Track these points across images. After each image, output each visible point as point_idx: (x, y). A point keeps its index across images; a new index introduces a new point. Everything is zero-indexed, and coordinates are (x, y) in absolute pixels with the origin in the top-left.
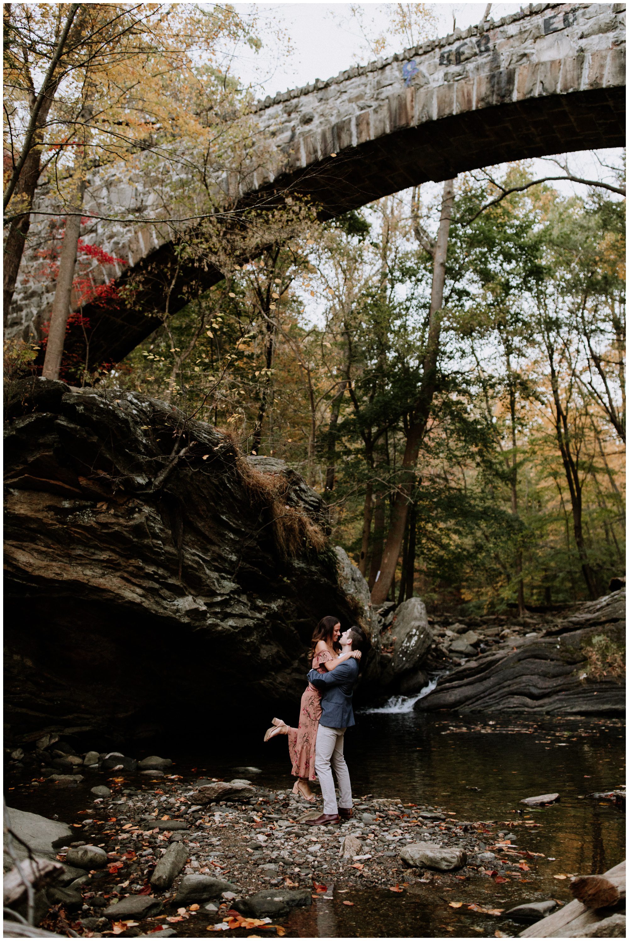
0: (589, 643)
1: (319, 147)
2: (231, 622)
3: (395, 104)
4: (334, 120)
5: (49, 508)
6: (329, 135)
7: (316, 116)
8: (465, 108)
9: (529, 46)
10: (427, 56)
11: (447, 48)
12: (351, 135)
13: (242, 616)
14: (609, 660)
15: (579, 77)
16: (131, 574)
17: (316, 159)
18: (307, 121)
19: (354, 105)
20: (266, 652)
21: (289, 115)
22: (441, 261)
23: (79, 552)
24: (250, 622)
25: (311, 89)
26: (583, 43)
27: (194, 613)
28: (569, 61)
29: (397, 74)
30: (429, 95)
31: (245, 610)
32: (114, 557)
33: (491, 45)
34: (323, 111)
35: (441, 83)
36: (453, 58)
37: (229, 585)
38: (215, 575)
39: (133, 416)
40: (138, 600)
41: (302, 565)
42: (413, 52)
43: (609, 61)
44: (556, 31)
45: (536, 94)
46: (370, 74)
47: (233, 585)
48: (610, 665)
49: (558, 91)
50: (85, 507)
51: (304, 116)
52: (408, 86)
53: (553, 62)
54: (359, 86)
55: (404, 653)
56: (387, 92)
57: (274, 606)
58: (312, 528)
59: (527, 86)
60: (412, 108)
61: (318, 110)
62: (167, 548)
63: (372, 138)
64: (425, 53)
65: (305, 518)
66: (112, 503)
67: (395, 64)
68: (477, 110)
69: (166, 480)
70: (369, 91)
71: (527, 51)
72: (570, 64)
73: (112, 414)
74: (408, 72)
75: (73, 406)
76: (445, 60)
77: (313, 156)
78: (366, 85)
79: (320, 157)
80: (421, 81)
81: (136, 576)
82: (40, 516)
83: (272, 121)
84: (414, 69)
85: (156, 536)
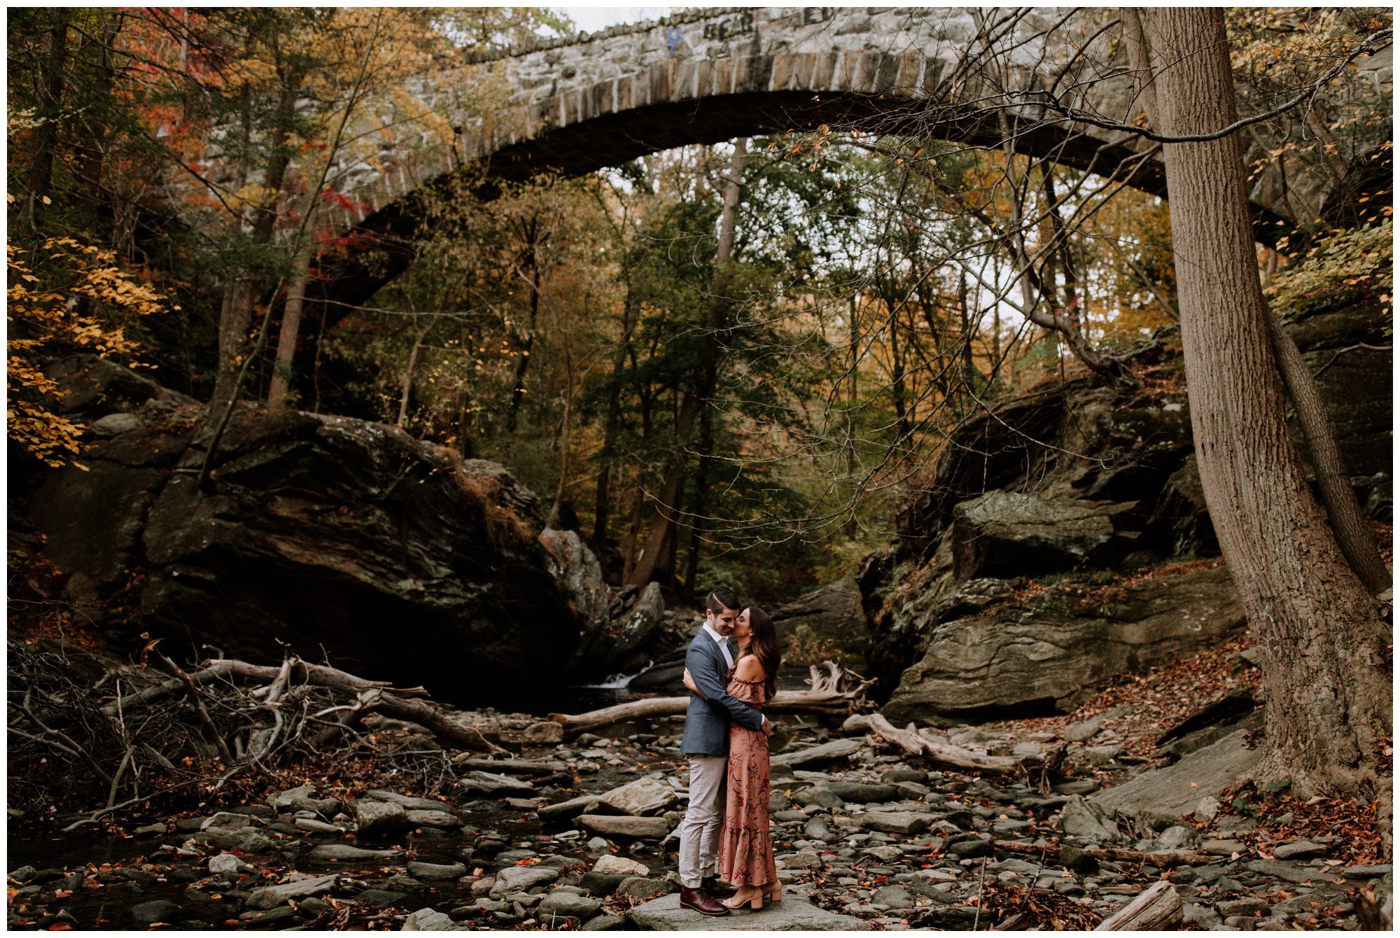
0: (793, 631)
1: (580, 107)
2: (445, 601)
3: (657, 74)
4: (596, 80)
5: (304, 511)
6: (589, 96)
7: (579, 72)
8: (724, 90)
9: (788, 35)
10: (692, 25)
11: (712, 21)
12: (611, 100)
13: (455, 596)
14: (807, 647)
15: (831, 77)
16: (365, 561)
17: (576, 121)
18: (569, 75)
19: (617, 66)
20: (475, 626)
21: (551, 65)
22: (731, 204)
23: (325, 544)
24: (461, 601)
25: (575, 40)
26: (838, 39)
27: (414, 592)
28: (824, 57)
29: (662, 39)
30: (691, 69)
31: (458, 591)
32: (353, 548)
33: (753, 25)
34: (586, 67)
35: (704, 57)
36: (717, 32)
37: (445, 571)
38: (432, 563)
39: (370, 443)
40: (370, 581)
41: (511, 555)
42: (679, 19)
43: (858, 66)
44: (814, 22)
45: (791, 87)
46: (636, 35)
47: (448, 571)
48: (808, 651)
49: (811, 87)
50: (331, 510)
51: (566, 70)
52: (672, 57)
53: (809, 55)
54: (623, 46)
55: (627, 635)
56: (651, 58)
57: (484, 588)
58: (520, 524)
59: (783, 77)
60: (674, 81)
61: (582, 65)
62: (394, 542)
63: (633, 106)
64: (691, 22)
65: (513, 516)
66: (352, 507)
67: (661, 28)
68: (736, 94)
69: (394, 490)
70: (633, 54)
71: (787, 39)
72: (823, 62)
73: (353, 444)
74: (671, 39)
75: (325, 439)
76: (710, 33)
77: (572, 117)
78: (630, 46)
79: (580, 119)
80: (684, 52)
81: (369, 563)
82: (297, 516)
83: (533, 70)
84: (679, 38)
85: (385, 533)
